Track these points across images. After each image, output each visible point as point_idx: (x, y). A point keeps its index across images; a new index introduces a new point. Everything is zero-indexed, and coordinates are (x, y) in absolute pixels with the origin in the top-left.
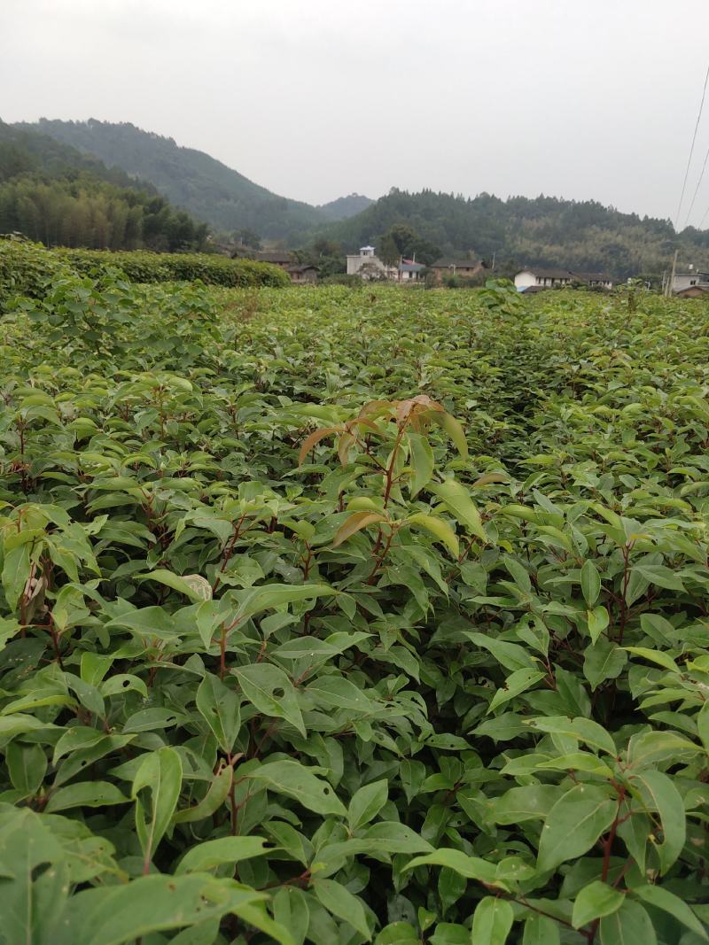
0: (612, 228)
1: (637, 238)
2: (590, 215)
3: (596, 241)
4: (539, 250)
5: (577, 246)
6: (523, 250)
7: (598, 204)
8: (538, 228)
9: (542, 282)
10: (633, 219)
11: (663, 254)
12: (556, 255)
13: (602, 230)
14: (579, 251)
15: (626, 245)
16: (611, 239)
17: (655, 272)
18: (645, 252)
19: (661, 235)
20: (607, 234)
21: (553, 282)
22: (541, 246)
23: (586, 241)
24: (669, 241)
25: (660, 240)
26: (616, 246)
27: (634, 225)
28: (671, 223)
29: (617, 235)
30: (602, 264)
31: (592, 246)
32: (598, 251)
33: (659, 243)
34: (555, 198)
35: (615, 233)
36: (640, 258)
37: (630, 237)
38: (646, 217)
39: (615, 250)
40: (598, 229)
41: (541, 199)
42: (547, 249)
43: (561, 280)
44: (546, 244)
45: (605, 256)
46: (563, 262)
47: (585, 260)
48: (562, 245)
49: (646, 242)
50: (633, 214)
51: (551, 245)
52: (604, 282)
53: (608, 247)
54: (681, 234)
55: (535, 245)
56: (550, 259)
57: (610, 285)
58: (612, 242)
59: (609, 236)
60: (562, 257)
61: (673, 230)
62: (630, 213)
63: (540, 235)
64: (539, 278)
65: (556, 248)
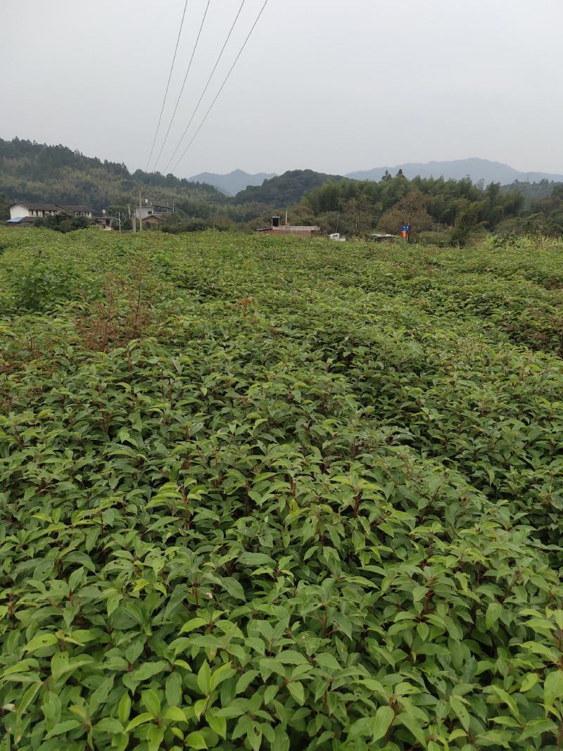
0: (81, 169)
1: (103, 177)
2: (60, 158)
3: (70, 179)
4: (24, 185)
5: (55, 183)
6: (9, 185)
7: (66, 148)
8: (19, 166)
9: (35, 213)
10: (95, 162)
11: (124, 190)
12: (39, 189)
13: (73, 170)
14: (58, 186)
15: (94, 182)
16: (82, 178)
17: (121, 205)
18: (110, 188)
19: (119, 176)
20: (78, 174)
21: (44, 213)
22: (25, 181)
23: (62, 179)
24: (126, 180)
25: (119, 179)
26: (87, 183)
27: (97, 168)
28: (125, 167)
29: (87, 175)
30: (78, 197)
31: (68, 182)
32: (73, 187)
33: (119, 182)
34: (28, 141)
35: (84, 173)
36: (107, 193)
37: (97, 176)
38: (106, 161)
39: (87, 187)
40: (70, 169)
41: (16, 141)
42: (30, 184)
43: (50, 211)
44: (28, 180)
45: (80, 191)
46: (46, 196)
47: (64, 195)
48: (42, 182)
49: (109, 181)
50: (96, 158)
51: (33, 181)
52: (85, 213)
53: (81, 184)
54: (133, 175)
55: (20, 181)
56: (34, 193)
57: (90, 215)
58: (83, 180)
59: (80, 176)
60: (44, 192)
61: (128, 172)
62: (93, 158)
63: (22, 172)
64: (31, 210)
65: (38, 184)
